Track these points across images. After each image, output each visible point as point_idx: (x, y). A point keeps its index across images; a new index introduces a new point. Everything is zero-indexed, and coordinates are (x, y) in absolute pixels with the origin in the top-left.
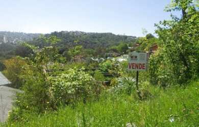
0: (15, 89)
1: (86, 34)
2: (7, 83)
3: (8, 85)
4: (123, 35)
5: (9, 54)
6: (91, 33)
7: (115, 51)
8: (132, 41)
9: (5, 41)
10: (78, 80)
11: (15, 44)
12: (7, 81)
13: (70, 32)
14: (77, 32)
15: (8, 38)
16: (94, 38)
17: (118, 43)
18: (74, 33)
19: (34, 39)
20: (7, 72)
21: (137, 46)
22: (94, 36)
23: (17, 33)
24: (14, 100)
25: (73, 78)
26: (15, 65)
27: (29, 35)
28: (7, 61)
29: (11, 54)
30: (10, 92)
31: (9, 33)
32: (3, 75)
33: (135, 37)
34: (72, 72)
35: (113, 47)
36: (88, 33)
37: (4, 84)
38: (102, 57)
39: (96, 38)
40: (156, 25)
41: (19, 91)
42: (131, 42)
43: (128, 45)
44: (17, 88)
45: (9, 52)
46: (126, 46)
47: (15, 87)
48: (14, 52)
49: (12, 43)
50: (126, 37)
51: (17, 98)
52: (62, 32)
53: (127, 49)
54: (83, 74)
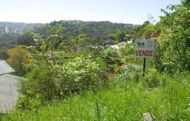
0: (19, 77)
1: (84, 23)
2: (11, 71)
3: (12, 73)
4: (120, 23)
5: (11, 43)
6: (89, 22)
7: (113, 38)
8: (129, 28)
9: (7, 31)
10: (86, 68)
11: (17, 34)
12: (11, 70)
13: (69, 21)
14: (75, 21)
15: (10, 29)
16: (92, 26)
17: (115, 31)
18: (72, 22)
19: (35, 28)
20: (10, 61)
21: (134, 33)
22: (92, 24)
23: (17, 24)
24: (18, 87)
25: (80, 66)
26: (17, 54)
27: (30, 25)
28: (10, 50)
29: (14, 43)
30: (15, 80)
31: (10, 23)
32: (6, 64)
33: (132, 25)
34: (79, 60)
35: (110, 35)
36: (86, 22)
37: (8, 72)
38: (101, 45)
39: (94, 26)
40: (162, 10)
41: (23, 79)
42: (129, 30)
43: (125, 32)
44: (21, 76)
45: (11, 41)
46: (124, 33)
47: (19, 74)
48: (16, 42)
49: (14, 34)
50: (123, 25)
51: (22, 85)
52: (61, 21)
53: (125, 36)
54: (90, 63)
